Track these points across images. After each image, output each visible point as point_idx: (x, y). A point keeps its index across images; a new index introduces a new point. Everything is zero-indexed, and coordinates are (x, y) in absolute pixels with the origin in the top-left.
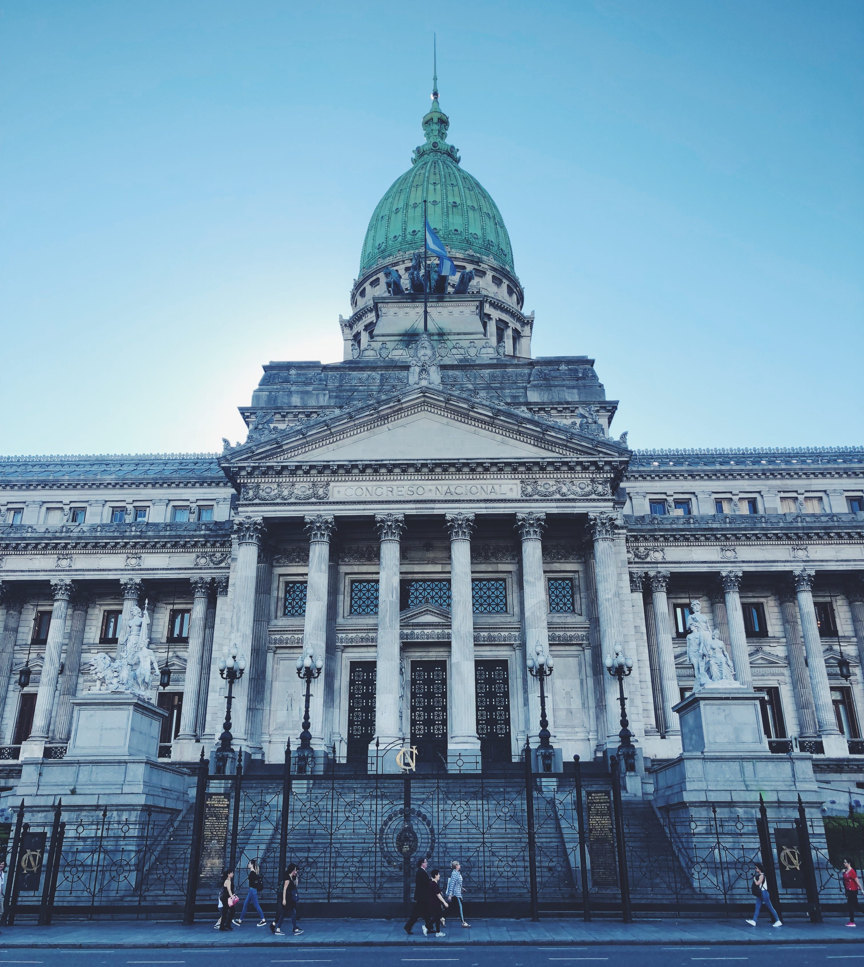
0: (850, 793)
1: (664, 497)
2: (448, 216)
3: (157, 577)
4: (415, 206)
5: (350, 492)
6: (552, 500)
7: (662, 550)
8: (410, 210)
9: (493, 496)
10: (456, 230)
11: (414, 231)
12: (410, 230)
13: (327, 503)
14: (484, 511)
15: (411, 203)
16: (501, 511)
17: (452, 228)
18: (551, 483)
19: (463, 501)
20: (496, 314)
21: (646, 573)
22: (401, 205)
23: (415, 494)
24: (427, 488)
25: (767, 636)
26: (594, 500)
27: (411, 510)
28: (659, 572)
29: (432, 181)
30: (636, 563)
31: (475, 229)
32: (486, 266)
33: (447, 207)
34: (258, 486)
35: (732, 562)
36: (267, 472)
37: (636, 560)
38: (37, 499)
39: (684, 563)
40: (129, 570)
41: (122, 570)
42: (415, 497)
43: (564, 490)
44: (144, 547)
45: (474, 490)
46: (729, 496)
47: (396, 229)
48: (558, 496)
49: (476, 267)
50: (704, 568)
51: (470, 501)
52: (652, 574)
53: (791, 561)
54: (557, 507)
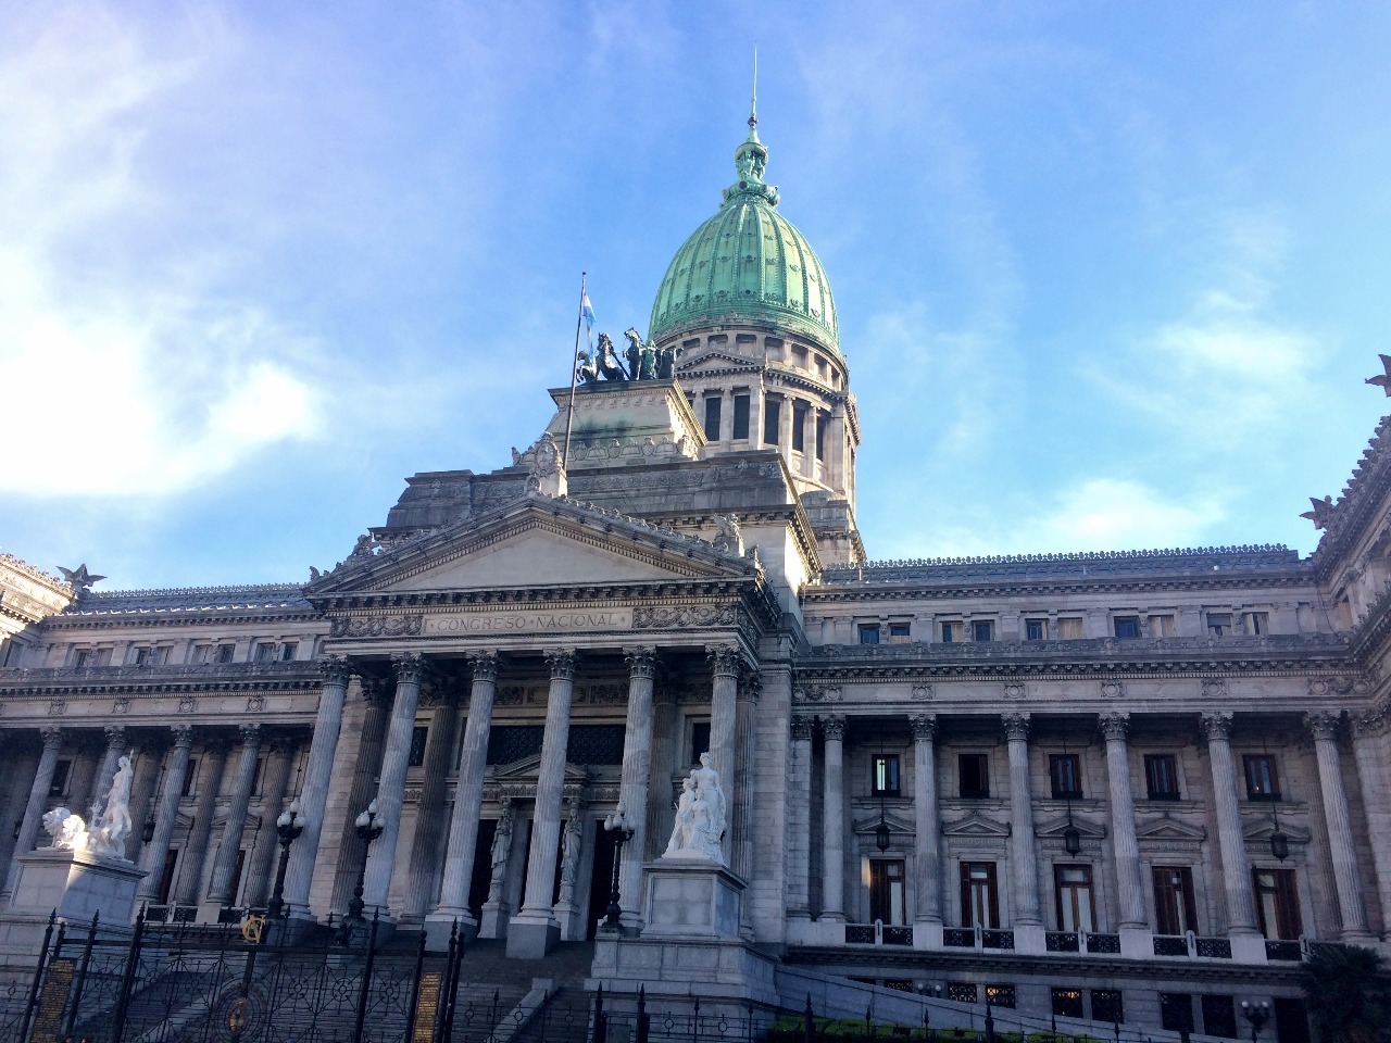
0: (873, 992)
1: (876, 621)
2: (738, 274)
3: (278, 722)
4: (702, 264)
5: (444, 625)
6: (666, 631)
7: (840, 688)
8: (696, 271)
9: (602, 628)
10: (748, 292)
11: (697, 297)
12: (693, 295)
13: (420, 638)
14: (588, 646)
15: (698, 262)
16: (608, 645)
17: (743, 289)
18: (669, 610)
19: (565, 634)
20: (792, 393)
21: (816, 717)
22: (687, 265)
23: (515, 627)
24: (528, 620)
25: (988, 797)
26: (715, 630)
27: (507, 645)
28: (833, 716)
29: (725, 233)
30: (806, 705)
32: (784, 334)
33: (739, 264)
34: (348, 620)
35: (924, 703)
36: (355, 603)
37: (808, 701)
38: (187, 636)
39: (866, 703)
40: (249, 714)
41: (242, 714)
42: (515, 630)
43: (684, 618)
44: (266, 686)
45: (580, 620)
46: (958, 618)
47: (679, 297)
48: (675, 626)
49: (770, 335)
50: (889, 711)
51: (573, 634)
52: (823, 717)
53: (1001, 702)
54: (672, 639)
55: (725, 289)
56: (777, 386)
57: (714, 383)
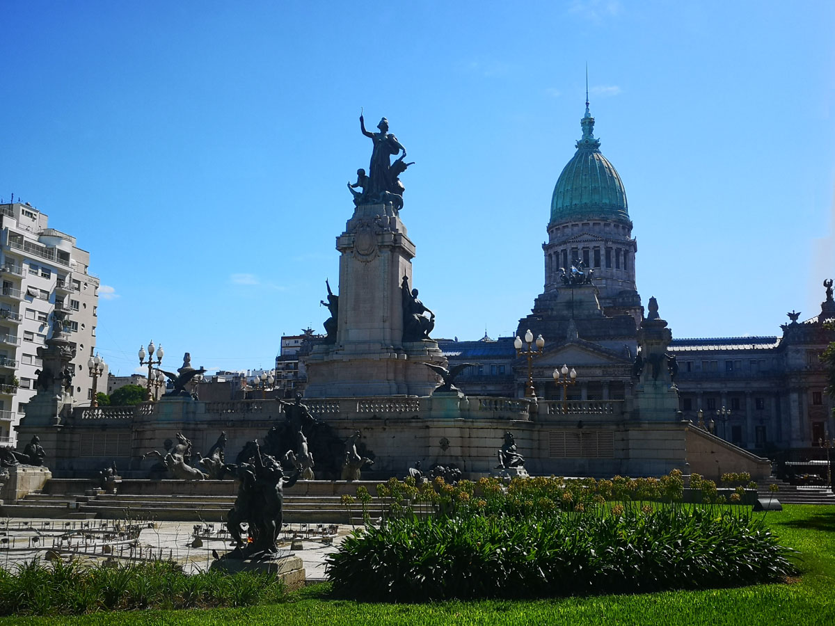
2: (592, 195)
3: (492, 393)
6: (611, 376)
9: (593, 375)
11: (576, 204)
13: (544, 377)
14: (591, 380)
15: (574, 187)
16: (596, 380)
17: (594, 202)
18: (611, 371)
20: (614, 247)
26: (624, 376)
29: (584, 174)
31: (606, 201)
32: (610, 221)
33: (591, 190)
34: (522, 372)
41: (480, 391)
43: (616, 373)
45: (588, 373)
47: (567, 201)
51: (587, 377)
53: (696, 388)
54: (613, 379)
55: (588, 202)
56: (610, 244)
57: (586, 244)
